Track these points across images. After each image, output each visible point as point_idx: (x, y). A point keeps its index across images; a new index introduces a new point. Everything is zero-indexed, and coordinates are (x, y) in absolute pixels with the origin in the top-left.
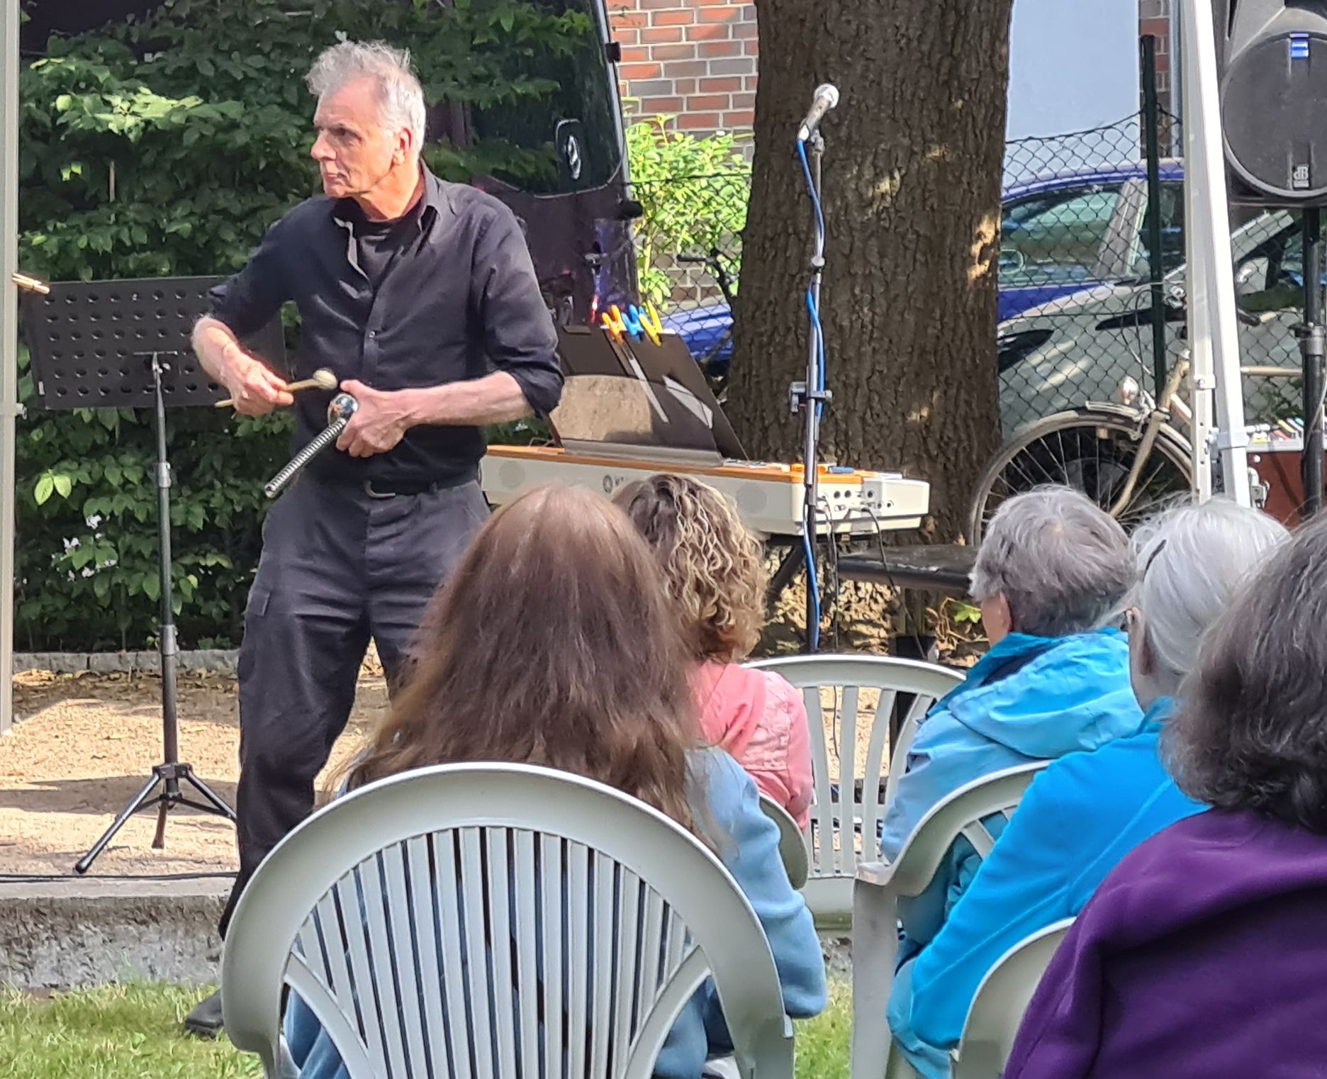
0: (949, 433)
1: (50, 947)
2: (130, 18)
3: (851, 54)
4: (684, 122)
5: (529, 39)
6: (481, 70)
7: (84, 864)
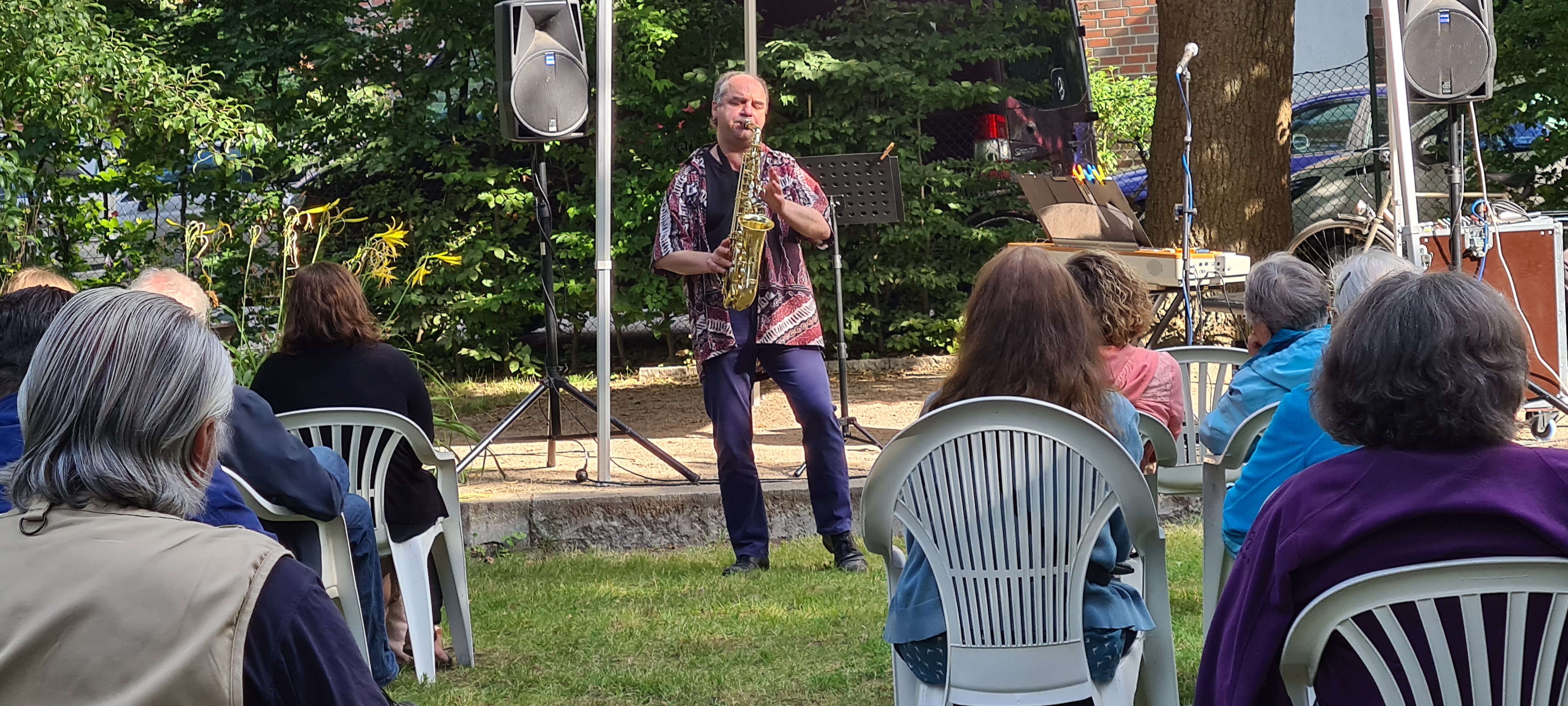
0: (1265, 233)
1: (781, 516)
2: (818, 17)
3: (1208, 28)
4: (1123, 71)
5: (1035, 25)
6: (1009, 41)
7: (799, 473)
